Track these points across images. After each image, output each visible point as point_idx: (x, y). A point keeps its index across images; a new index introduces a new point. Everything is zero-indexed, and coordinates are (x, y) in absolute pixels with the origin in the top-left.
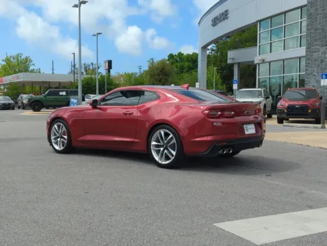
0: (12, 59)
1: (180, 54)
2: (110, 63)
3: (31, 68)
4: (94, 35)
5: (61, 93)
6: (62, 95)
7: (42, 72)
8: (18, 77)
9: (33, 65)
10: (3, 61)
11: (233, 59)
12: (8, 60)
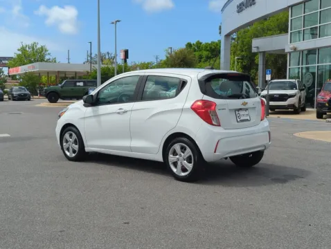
0: (27, 49)
1: (199, 43)
2: (126, 53)
3: (47, 57)
4: (113, 23)
5: (78, 84)
6: (79, 86)
7: (57, 61)
8: (34, 67)
9: (49, 54)
10: (19, 50)
11: (258, 48)
12: (23, 49)
